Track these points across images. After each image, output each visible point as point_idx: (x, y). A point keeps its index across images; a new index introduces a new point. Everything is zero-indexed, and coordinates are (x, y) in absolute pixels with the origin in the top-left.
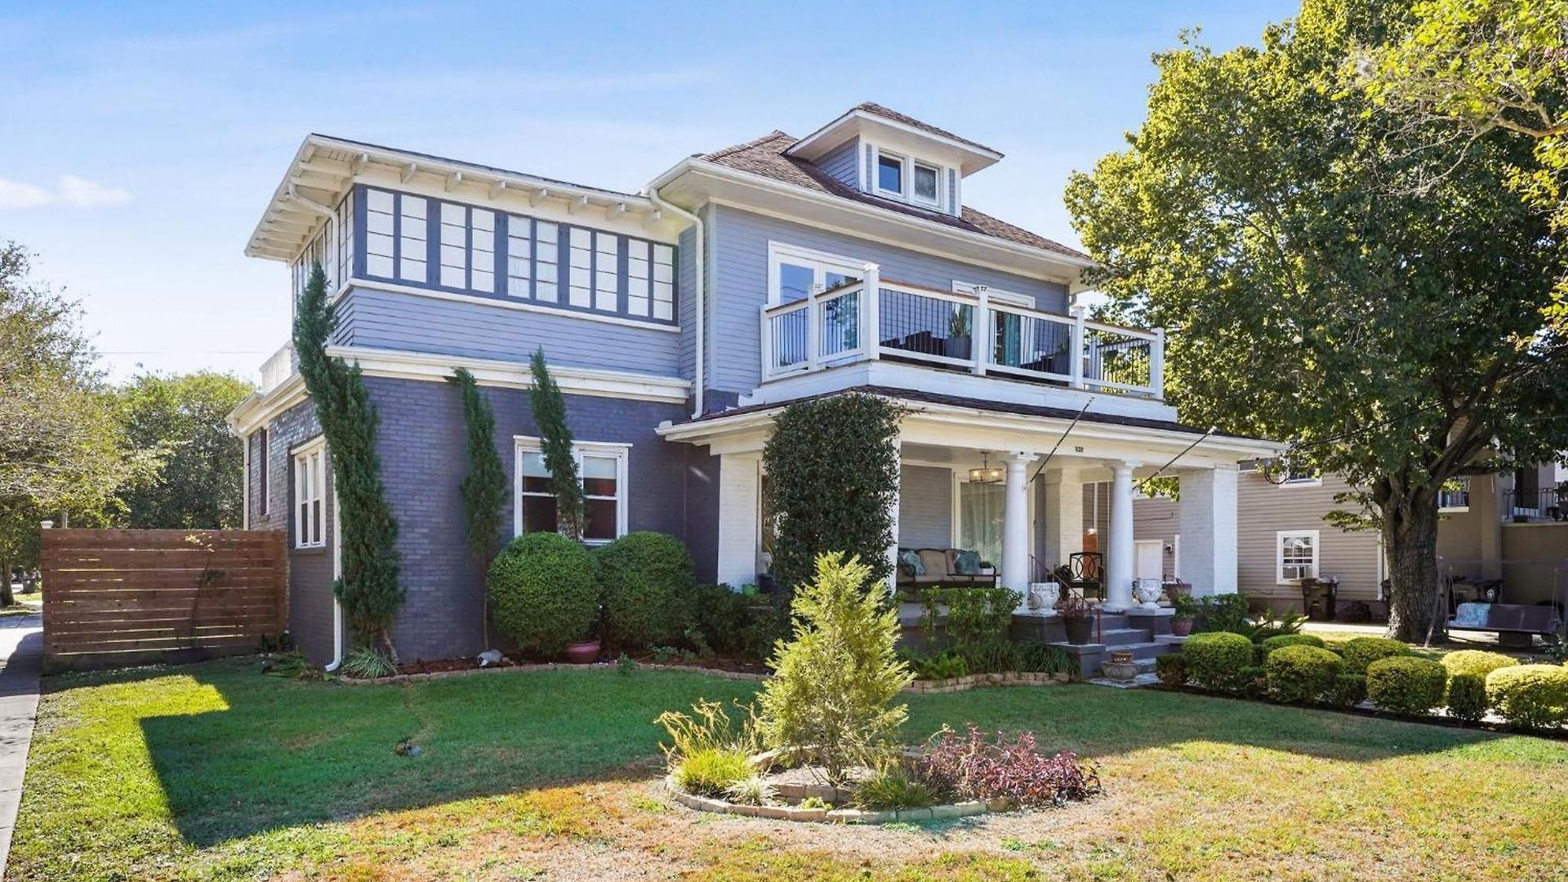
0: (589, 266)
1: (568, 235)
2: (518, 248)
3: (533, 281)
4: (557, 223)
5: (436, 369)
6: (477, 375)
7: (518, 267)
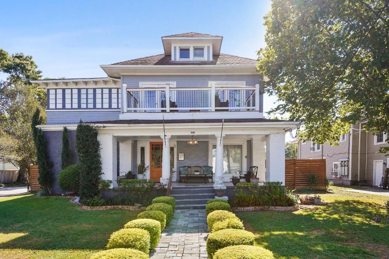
0: (101, 98)
1: (96, 91)
2: (83, 96)
3: (87, 103)
4: (93, 88)
5: (60, 128)
6: (68, 128)
7: (83, 101)
